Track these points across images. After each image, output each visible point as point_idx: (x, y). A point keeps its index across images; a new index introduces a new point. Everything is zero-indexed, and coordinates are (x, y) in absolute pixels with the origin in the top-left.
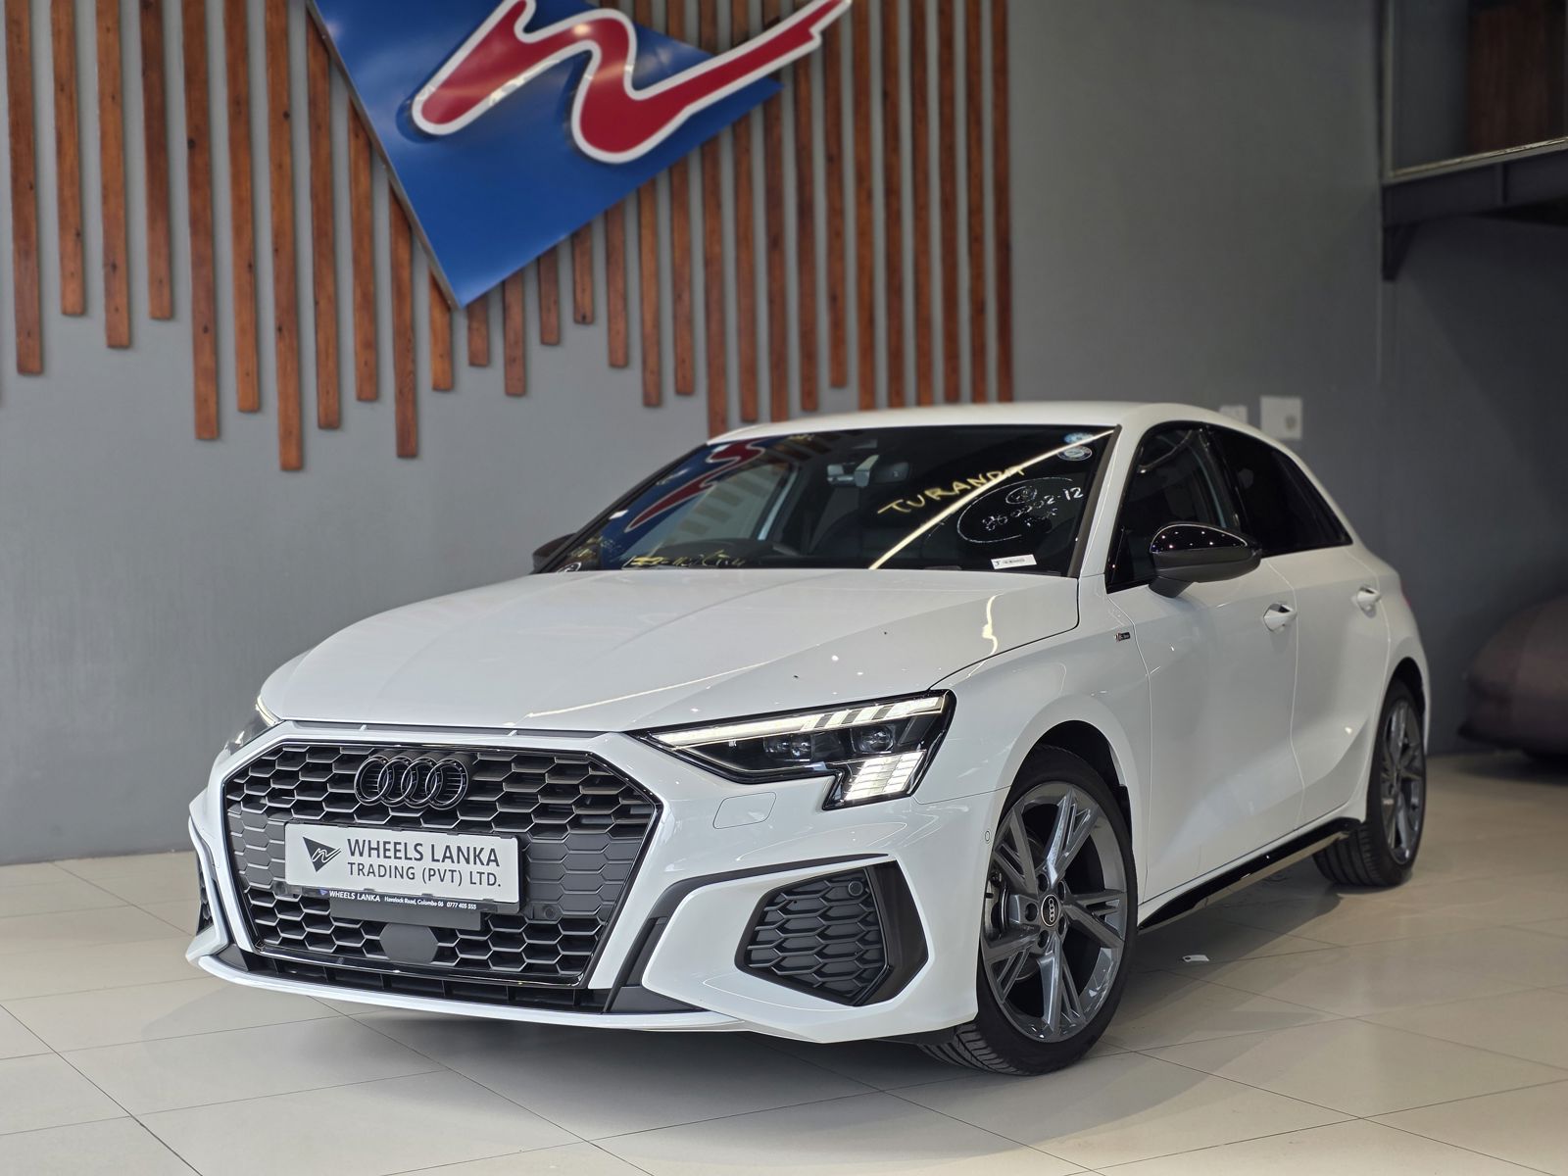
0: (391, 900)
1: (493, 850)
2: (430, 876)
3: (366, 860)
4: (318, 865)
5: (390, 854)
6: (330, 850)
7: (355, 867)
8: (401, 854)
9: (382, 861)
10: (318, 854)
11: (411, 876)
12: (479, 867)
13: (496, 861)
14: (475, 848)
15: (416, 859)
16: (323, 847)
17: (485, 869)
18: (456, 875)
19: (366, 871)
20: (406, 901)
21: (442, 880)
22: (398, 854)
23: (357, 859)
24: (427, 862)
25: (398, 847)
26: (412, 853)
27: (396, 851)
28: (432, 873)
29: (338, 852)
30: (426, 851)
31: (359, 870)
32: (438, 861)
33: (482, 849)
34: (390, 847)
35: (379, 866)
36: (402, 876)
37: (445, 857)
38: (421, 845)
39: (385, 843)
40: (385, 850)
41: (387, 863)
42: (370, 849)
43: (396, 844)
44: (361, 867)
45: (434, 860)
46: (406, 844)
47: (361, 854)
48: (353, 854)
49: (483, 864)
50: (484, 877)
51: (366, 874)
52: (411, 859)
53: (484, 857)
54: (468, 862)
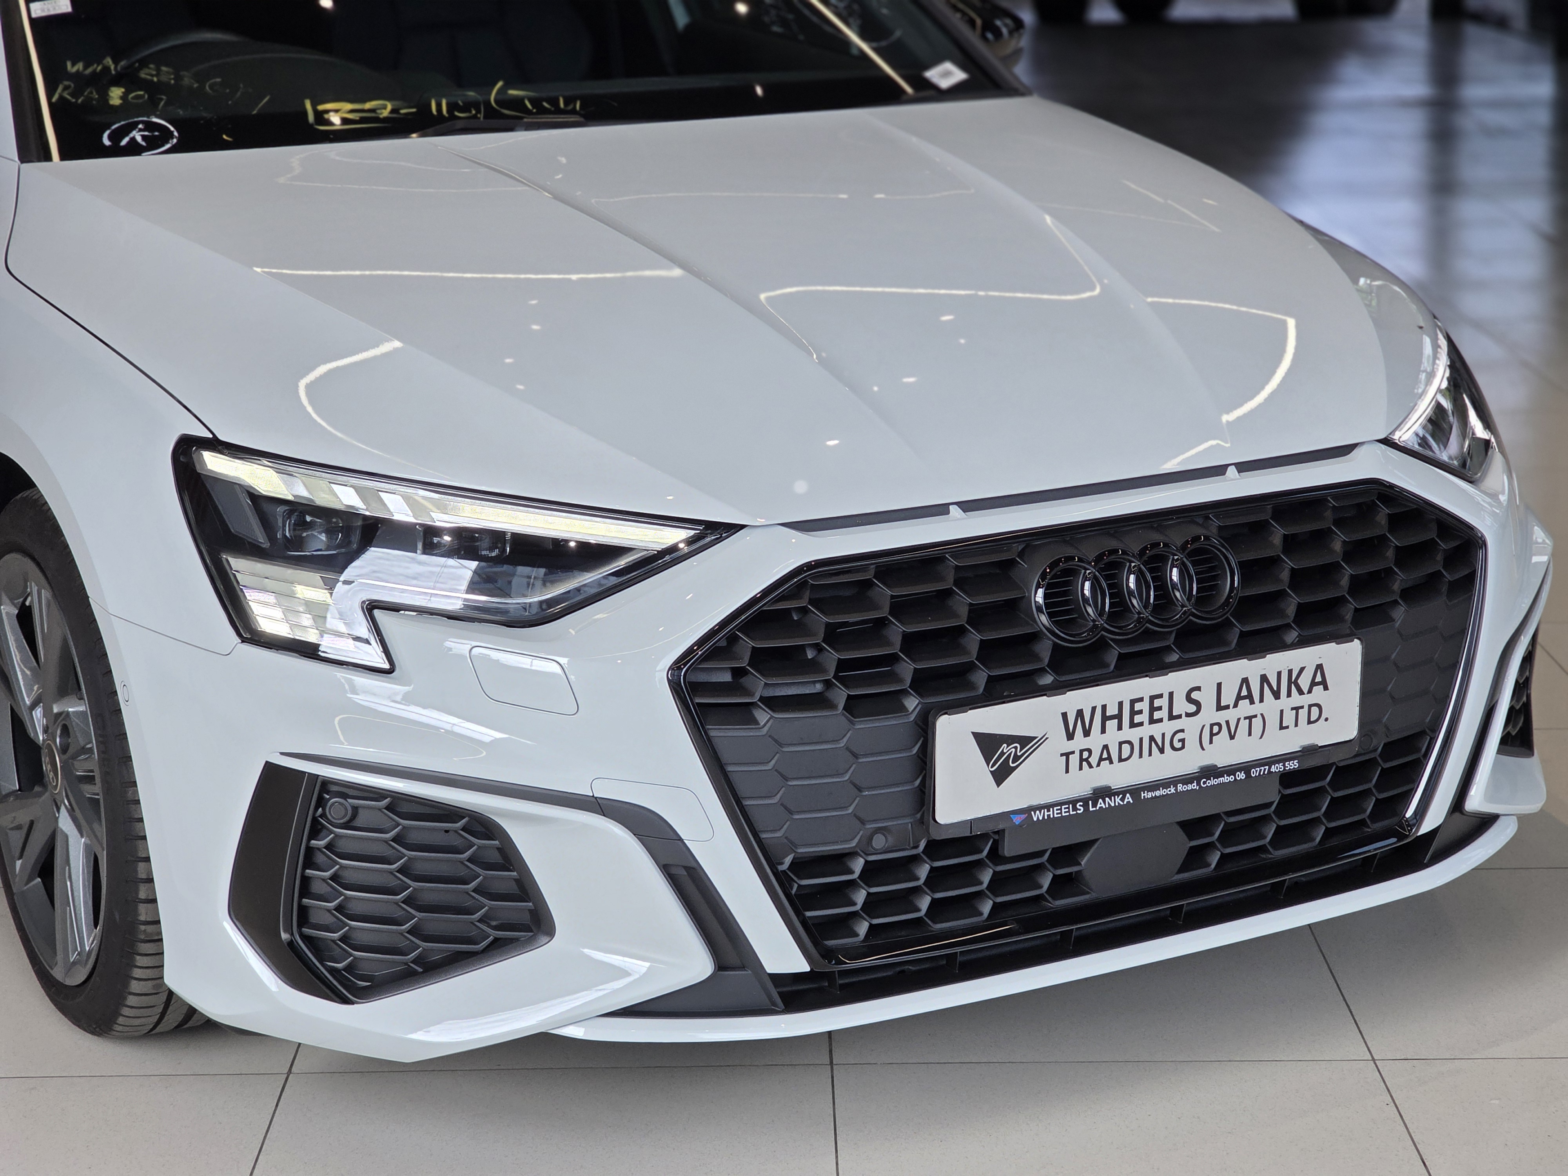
0: (1150, 795)
1: (1320, 667)
2: (1212, 735)
3: (1095, 741)
4: (1001, 775)
5: (1144, 718)
6: (1024, 741)
7: (1074, 759)
8: (1163, 714)
9: (1128, 733)
10: (1003, 753)
11: (1178, 745)
12: (1297, 699)
13: (1324, 684)
14: (1290, 672)
15: (1188, 715)
16: (1010, 739)
17: (1305, 700)
18: (1257, 723)
19: (1094, 760)
20: (1180, 787)
21: (1232, 737)
22: (1157, 715)
23: (1080, 742)
24: (1209, 715)
25: (1157, 703)
26: (1181, 706)
27: (1153, 709)
28: (1214, 730)
29: (1044, 739)
30: (1207, 698)
31: (1082, 760)
32: (1227, 707)
33: (1302, 669)
34: (1144, 706)
35: (1121, 744)
36: (1162, 751)
37: (1239, 698)
38: (1198, 689)
39: (1133, 702)
40: (1133, 713)
41: (1133, 735)
42: (1105, 718)
43: (1152, 698)
44: (1085, 755)
45: (1220, 708)
46: (1171, 694)
47: (1087, 733)
48: (1070, 736)
49: (1301, 692)
50: (1303, 713)
51: (1094, 764)
52: (1180, 717)
53: (1304, 682)
54: (1277, 695)
